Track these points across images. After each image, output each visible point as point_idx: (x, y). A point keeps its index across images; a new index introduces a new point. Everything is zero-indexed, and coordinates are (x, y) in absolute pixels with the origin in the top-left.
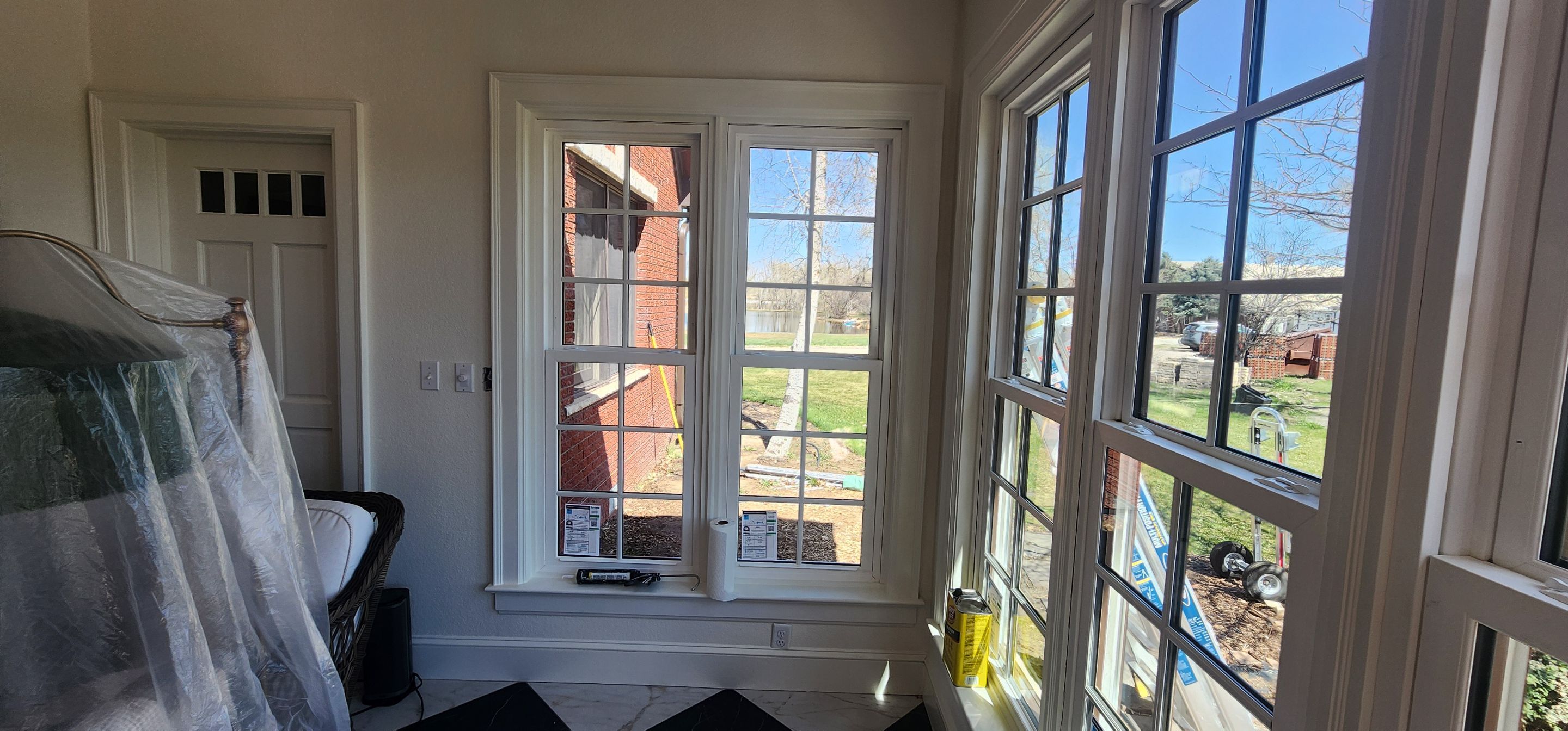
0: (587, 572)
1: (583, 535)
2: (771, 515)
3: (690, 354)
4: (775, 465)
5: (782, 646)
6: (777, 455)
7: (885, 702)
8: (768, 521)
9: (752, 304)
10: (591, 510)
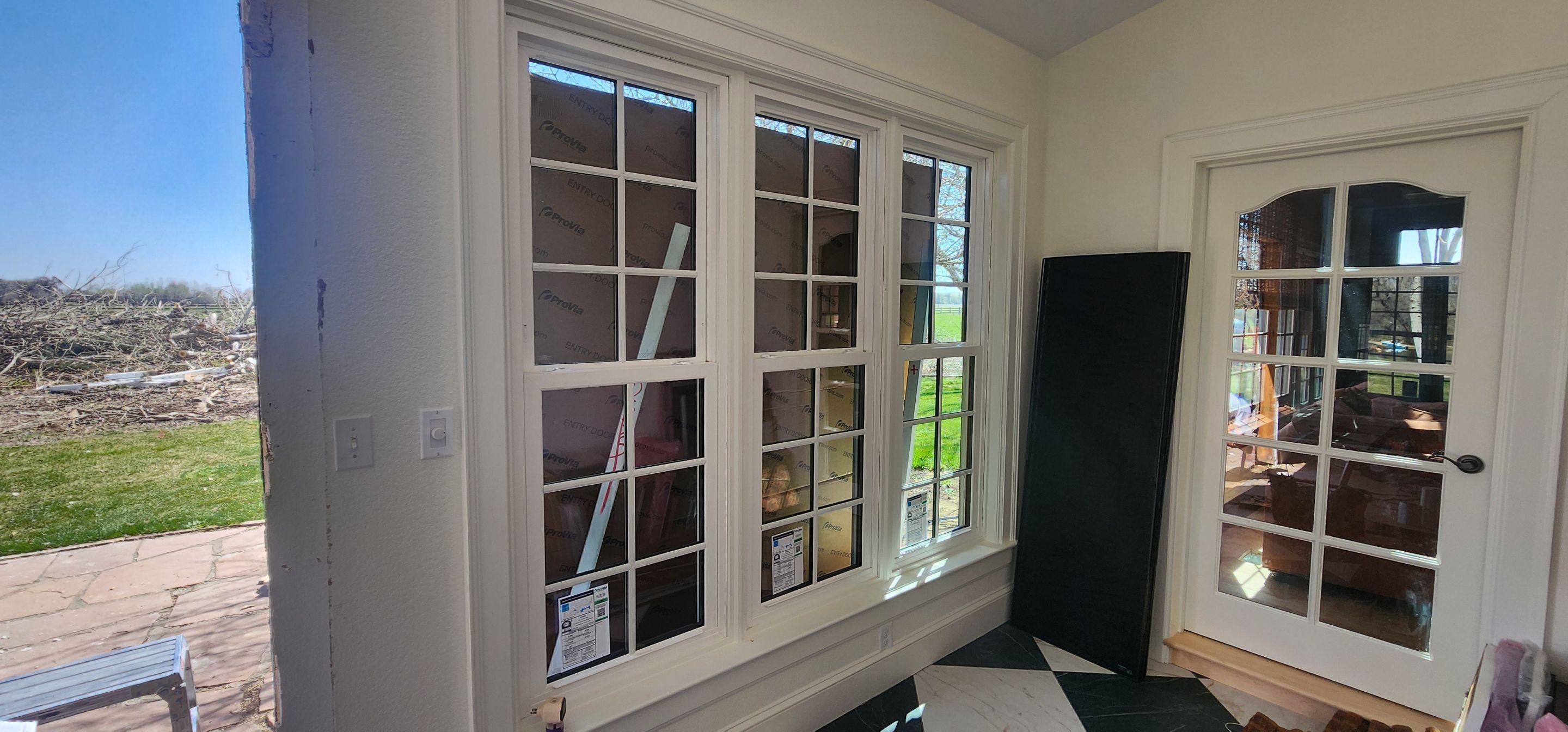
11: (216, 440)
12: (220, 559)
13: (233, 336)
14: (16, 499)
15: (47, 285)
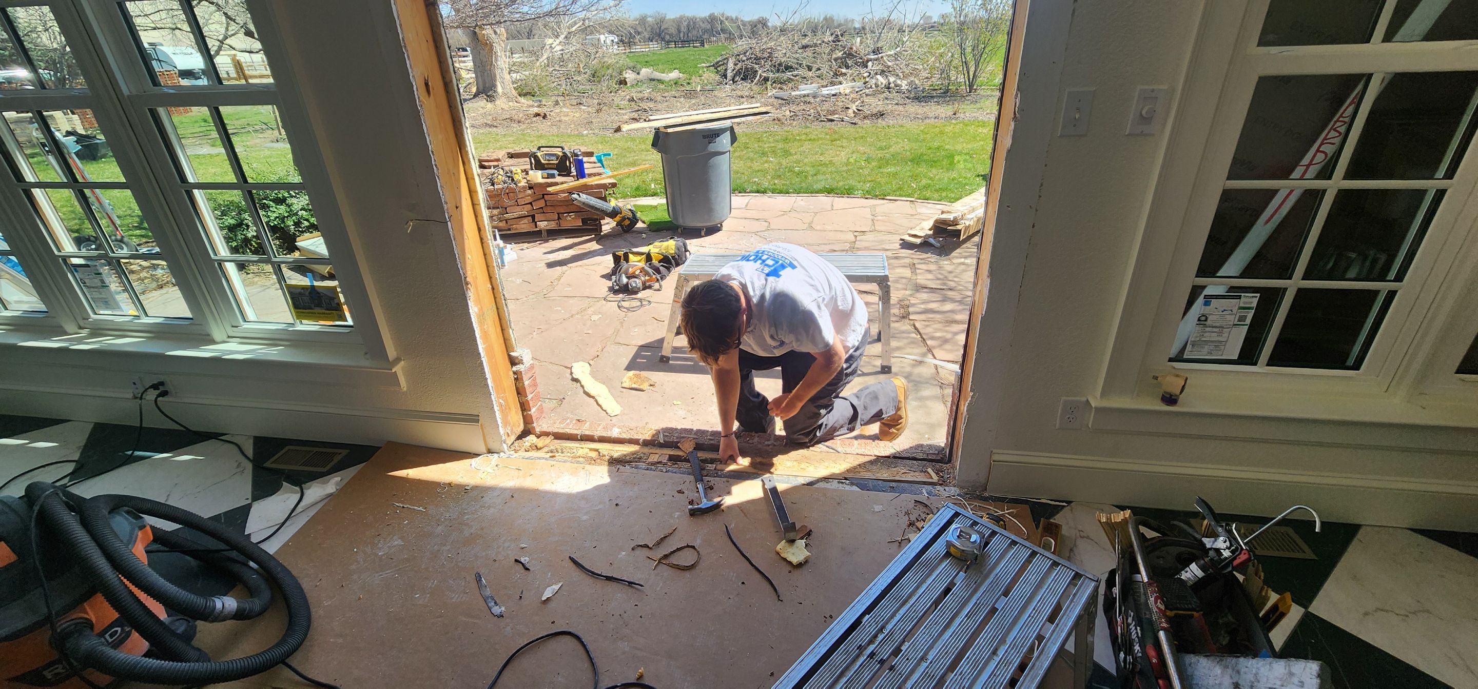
11: (862, 137)
12: (876, 218)
13: (869, 57)
14: (771, 162)
15: (763, 23)
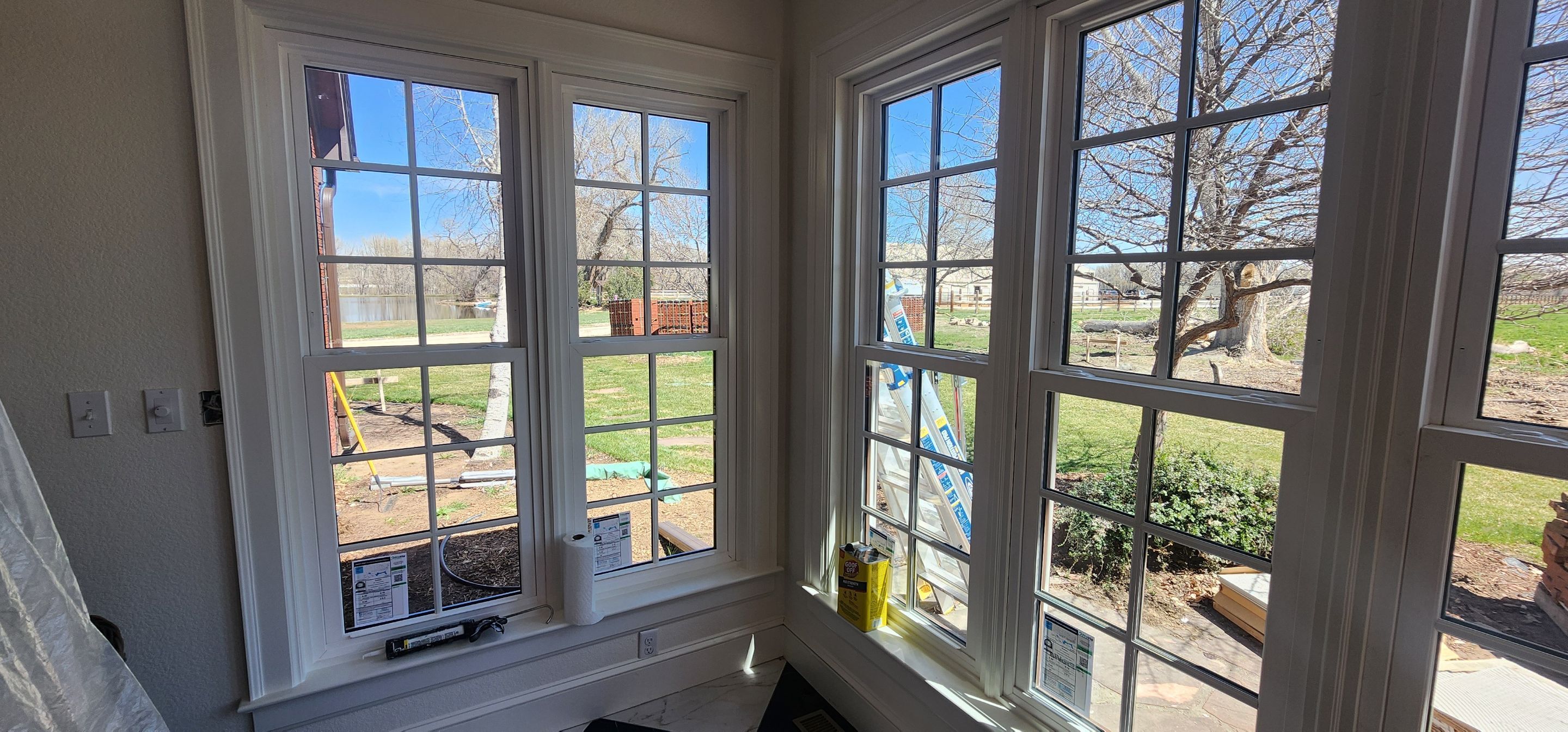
0: (400, 641)
1: (383, 597)
2: (625, 517)
3: (514, 347)
4: (491, 469)
5: (651, 653)
6: (492, 457)
7: (756, 674)
8: (621, 524)
9: (350, 288)
10: (393, 561)
